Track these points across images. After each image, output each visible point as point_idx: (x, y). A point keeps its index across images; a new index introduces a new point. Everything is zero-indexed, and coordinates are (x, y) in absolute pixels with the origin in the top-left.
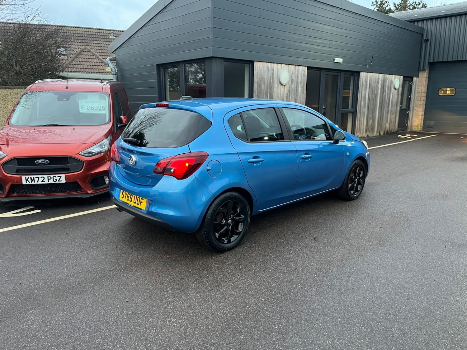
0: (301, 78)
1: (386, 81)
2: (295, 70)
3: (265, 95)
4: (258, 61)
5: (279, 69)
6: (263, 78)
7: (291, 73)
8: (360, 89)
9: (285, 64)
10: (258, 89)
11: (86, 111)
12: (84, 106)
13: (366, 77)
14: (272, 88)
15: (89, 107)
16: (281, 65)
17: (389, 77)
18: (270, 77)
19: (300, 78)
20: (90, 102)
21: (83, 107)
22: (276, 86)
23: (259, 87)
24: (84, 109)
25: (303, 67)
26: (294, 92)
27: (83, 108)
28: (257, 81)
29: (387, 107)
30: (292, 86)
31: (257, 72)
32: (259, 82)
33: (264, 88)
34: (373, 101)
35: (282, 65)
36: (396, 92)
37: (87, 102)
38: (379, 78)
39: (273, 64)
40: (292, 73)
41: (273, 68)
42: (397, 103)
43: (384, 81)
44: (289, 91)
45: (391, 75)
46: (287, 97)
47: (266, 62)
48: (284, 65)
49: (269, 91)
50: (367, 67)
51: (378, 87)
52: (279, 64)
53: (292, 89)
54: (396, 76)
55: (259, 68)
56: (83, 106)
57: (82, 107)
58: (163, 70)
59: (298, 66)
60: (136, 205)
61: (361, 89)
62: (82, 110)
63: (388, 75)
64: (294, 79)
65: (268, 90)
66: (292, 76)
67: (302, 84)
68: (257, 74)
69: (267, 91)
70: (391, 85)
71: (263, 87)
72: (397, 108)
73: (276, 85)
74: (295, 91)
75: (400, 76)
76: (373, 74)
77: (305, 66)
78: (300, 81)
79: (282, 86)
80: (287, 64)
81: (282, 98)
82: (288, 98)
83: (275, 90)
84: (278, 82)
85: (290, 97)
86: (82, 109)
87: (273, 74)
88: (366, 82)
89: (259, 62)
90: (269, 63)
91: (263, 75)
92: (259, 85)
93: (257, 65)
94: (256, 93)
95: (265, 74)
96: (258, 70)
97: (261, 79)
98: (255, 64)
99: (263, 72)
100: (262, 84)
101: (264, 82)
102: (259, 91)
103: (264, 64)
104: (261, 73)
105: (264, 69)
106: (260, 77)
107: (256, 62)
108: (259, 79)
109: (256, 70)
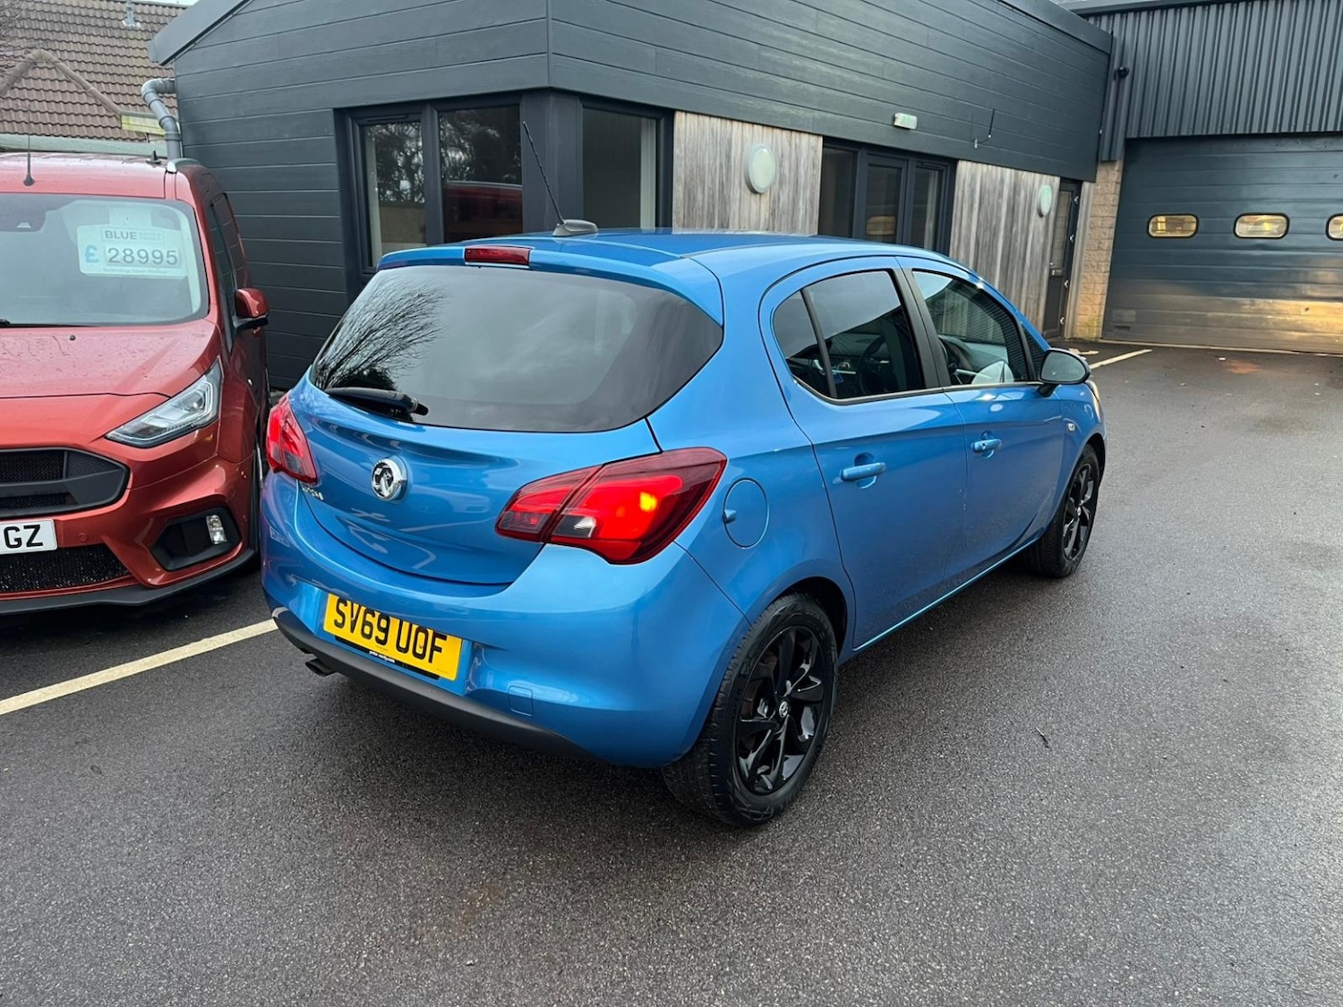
0: (806, 173)
1: (1020, 188)
2: (790, 145)
4: (686, 112)
5: (745, 140)
6: (700, 168)
7: (780, 155)
8: (956, 212)
9: (763, 125)
10: (687, 203)
11: (105, 270)
12: (95, 249)
13: (973, 178)
14: (725, 202)
15: (114, 252)
16: (751, 125)
17: (1028, 178)
18: (721, 164)
19: (802, 171)
20: (119, 235)
21: (93, 255)
22: (738, 195)
23: (690, 197)
24: (97, 261)
25: (813, 138)
26: (786, 215)
27: (91, 258)
28: (683, 177)
29: (1020, 265)
30: (782, 198)
31: (683, 146)
32: (688, 180)
33: (703, 201)
34: (987, 248)
35: (756, 127)
36: (1041, 222)
37: (109, 235)
38: (1002, 181)
39: (728, 122)
40: (782, 155)
41: (728, 136)
42: (1043, 257)
43: (1015, 190)
44: (773, 214)
45: (1033, 174)
47: (710, 116)
48: (761, 127)
49: (716, 212)
50: (976, 146)
51: (999, 206)
52: (747, 124)
53: (781, 205)
54: (1045, 176)
55: (690, 134)
56: (92, 251)
57: (88, 255)
58: (357, 127)
59: (798, 134)
60: (408, 658)
61: (959, 214)
62: (90, 264)
63: (1025, 173)
64: (787, 175)
65: (714, 206)
66: (781, 165)
67: (808, 192)
68: (683, 154)
69: (711, 210)
70: (1030, 206)
71: (699, 196)
72: (1042, 270)
73: (737, 192)
74: (791, 213)
75: (1052, 177)
76: (990, 166)
77: (818, 135)
78: (802, 181)
79: (753, 196)
80: (768, 126)
83: (735, 207)
84: (743, 184)
86: (88, 261)
87: (728, 157)
88: (973, 191)
89: (688, 115)
90: (719, 120)
91: (701, 159)
92: (690, 190)
93: (683, 125)
94: (680, 216)
95: (705, 155)
96: (687, 140)
97: (694, 172)
98: (678, 120)
99: (700, 148)
100: (699, 188)
101: (704, 182)
102: (689, 209)
103: (703, 120)
104: (696, 150)
105: (705, 139)
106: (692, 165)
107: (680, 114)
108: (688, 172)
109: (680, 139)
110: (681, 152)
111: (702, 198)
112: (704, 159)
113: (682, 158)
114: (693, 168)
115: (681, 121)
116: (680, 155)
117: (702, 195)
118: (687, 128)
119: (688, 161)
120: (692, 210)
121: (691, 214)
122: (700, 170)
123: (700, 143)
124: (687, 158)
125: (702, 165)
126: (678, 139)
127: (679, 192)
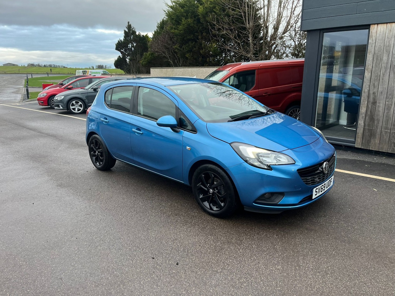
3: (389, 70)
4: (378, 24)
10: (374, 62)
23: (377, 59)
55: (380, 32)
68: (374, 41)
71: (385, 58)
89: (380, 25)
91: (388, 42)
92: (378, 56)
93: (375, 30)
94: (369, 67)
95: (391, 40)
96: (378, 35)
97: (382, 48)
98: (372, 28)
99: (388, 38)
100: (385, 55)
101: (389, 52)
102: (377, 64)
103: (391, 25)
104: (384, 39)
105: (391, 33)
106: (380, 45)
107: (373, 25)
108: (377, 48)
109: (372, 36)
110: (373, 41)
111: (387, 59)
112: (390, 42)
113: (373, 44)
114: (381, 47)
115: (374, 28)
116: (372, 42)
117: (387, 57)
118: (378, 31)
119: (378, 44)
120: (379, 65)
121: (378, 66)
122: (386, 47)
123: (388, 35)
124: (377, 43)
125: (389, 45)
126: (370, 36)
127: (369, 57)
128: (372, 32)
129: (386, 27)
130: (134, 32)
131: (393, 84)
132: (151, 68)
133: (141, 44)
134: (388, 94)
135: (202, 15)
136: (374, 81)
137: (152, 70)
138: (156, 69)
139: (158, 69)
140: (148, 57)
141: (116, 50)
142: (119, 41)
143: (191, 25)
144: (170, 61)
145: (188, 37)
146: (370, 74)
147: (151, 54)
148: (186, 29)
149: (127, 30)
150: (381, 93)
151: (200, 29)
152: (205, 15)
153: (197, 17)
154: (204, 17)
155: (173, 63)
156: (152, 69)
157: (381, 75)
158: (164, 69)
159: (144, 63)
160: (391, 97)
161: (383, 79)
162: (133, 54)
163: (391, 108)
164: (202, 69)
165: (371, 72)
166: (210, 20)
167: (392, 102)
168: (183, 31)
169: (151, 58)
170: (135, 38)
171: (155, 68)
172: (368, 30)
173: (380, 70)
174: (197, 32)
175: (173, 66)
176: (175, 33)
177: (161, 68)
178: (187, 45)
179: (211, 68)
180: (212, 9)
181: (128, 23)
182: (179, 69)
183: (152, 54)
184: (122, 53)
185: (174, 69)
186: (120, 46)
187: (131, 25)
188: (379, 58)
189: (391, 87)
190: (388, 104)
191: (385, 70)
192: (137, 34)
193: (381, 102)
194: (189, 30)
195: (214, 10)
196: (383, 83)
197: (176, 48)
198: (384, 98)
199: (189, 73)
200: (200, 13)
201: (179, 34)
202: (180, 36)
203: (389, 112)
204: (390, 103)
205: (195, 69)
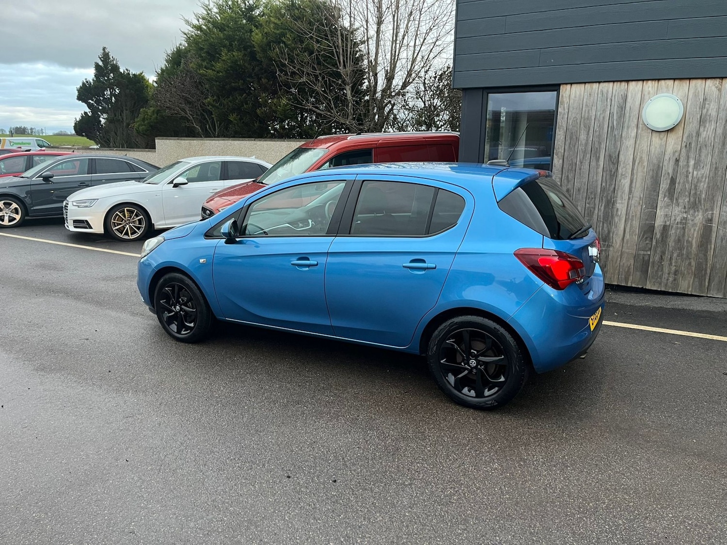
2: (721, 89)
3: (588, 156)
4: (571, 84)
5: (646, 93)
7: (702, 100)
10: (567, 143)
18: (612, 114)
22: (633, 134)
23: (571, 137)
26: (710, 149)
28: (565, 126)
30: (703, 134)
32: (570, 127)
33: (587, 140)
35: (663, 82)
39: (623, 84)
40: (705, 100)
41: (622, 92)
44: (688, 146)
46: (677, 161)
47: (599, 82)
48: (671, 82)
49: (603, 146)
52: (650, 82)
53: (701, 139)
55: (575, 97)
65: (600, 143)
66: (703, 107)
68: (567, 110)
69: (596, 145)
71: (583, 137)
73: (631, 132)
79: (654, 134)
80: (681, 79)
81: (655, 161)
82: (681, 164)
83: (629, 143)
84: (642, 126)
85: (692, 163)
87: (622, 108)
89: (574, 86)
90: (611, 84)
91: (587, 112)
92: (572, 133)
93: (568, 93)
94: (560, 150)
95: (592, 109)
96: (572, 101)
97: (578, 121)
98: (562, 90)
99: (586, 105)
100: (582, 132)
101: (589, 128)
102: (571, 146)
103: (591, 86)
104: (581, 107)
105: (592, 98)
106: (576, 117)
107: (565, 86)
108: (571, 121)
109: (564, 102)
110: (564, 110)
111: (585, 138)
112: (590, 112)
113: (564, 114)
114: (577, 119)
115: (565, 90)
116: (563, 112)
117: (586, 135)
118: (572, 94)
119: (572, 115)
120: (574, 146)
121: (573, 149)
122: (585, 120)
123: (586, 102)
124: (570, 113)
125: (588, 116)
126: (561, 102)
127: (560, 135)
128: (562, 96)
129: (583, 89)
130: (115, 68)
131: (595, 178)
132: (156, 138)
133: (132, 91)
134: (589, 191)
135: (260, 46)
136: (568, 172)
137: (159, 142)
138: (168, 141)
139: (171, 141)
140: (151, 116)
141: (77, 101)
142: (83, 84)
143: (239, 63)
144: (195, 125)
145: (233, 84)
146: (561, 161)
147: (156, 111)
148: (229, 69)
149: (101, 63)
150: (579, 190)
151: (255, 71)
152: (267, 47)
153: (249, 50)
154: (264, 51)
155: (203, 131)
156: (159, 139)
157: (577, 163)
158: (183, 141)
159: (141, 128)
160: (593, 197)
161: (580, 169)
162: (115, 110)
163: (593, 213)
164: (261, 142)
165: (562, 158)
166: (275, 57)
167: (595, 204)
168: (224, 73)
169: (156, 118)
170: (118, 80)
171: (164, 138)
172: (556, 92)
173: (576, 154)
174: (250, 76)
175: (202, 136)
176: (206, 76)
177: (178, 139)
178: (231, 98)
179: (278, 141)
180: (278, 36)
181: (104, 49)
182: (214, 141)
183: (158, 112)
184: (90, 106)
185: (204, 142)
186: (85, 93)
187: (110, 54)
188: (574, 137)
189: (593, 181)
190: (588, 208)
191: (584, 155)
192: (121, 70)
193: (579, 204)
194: (236, 72)
195: (283, 39)
196: (580, 175)
197: (209, 104)
198: (582, 197)
199: (235, 150)
200: (256, 43)
201: (214, 78)
202: (216, 81)
203: (591, 220)
204: (593, 206)
205: (248, 142)
